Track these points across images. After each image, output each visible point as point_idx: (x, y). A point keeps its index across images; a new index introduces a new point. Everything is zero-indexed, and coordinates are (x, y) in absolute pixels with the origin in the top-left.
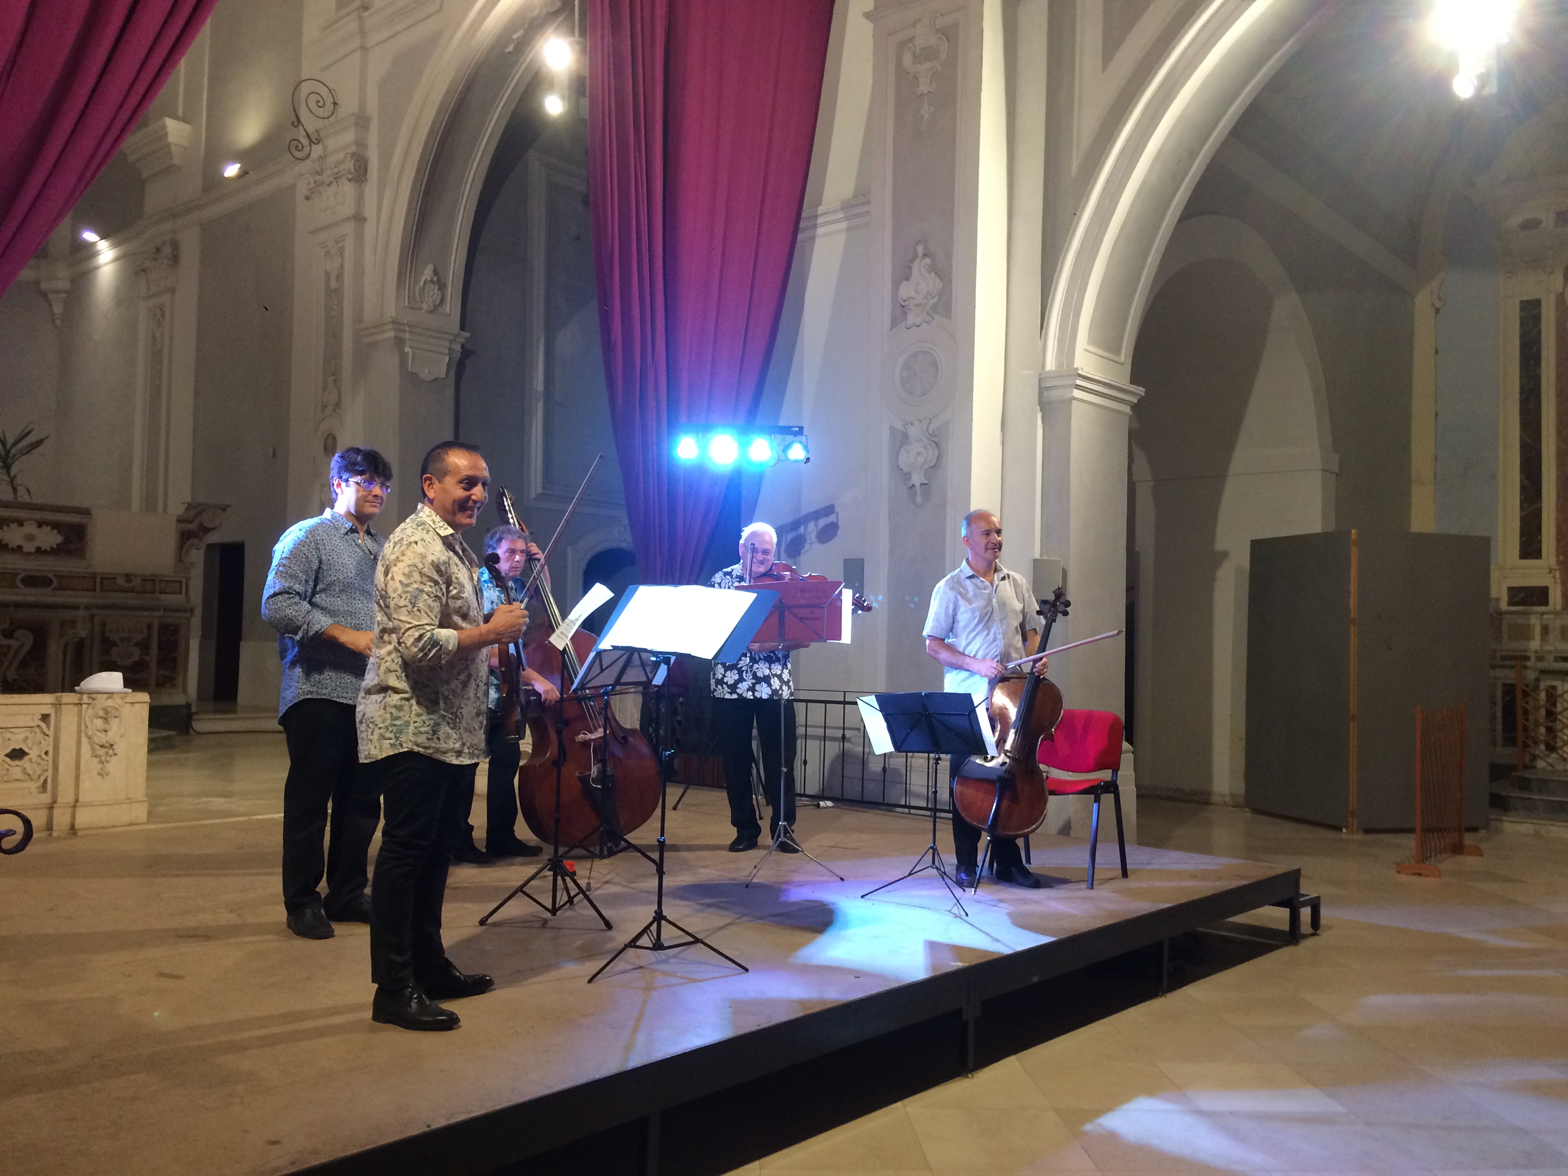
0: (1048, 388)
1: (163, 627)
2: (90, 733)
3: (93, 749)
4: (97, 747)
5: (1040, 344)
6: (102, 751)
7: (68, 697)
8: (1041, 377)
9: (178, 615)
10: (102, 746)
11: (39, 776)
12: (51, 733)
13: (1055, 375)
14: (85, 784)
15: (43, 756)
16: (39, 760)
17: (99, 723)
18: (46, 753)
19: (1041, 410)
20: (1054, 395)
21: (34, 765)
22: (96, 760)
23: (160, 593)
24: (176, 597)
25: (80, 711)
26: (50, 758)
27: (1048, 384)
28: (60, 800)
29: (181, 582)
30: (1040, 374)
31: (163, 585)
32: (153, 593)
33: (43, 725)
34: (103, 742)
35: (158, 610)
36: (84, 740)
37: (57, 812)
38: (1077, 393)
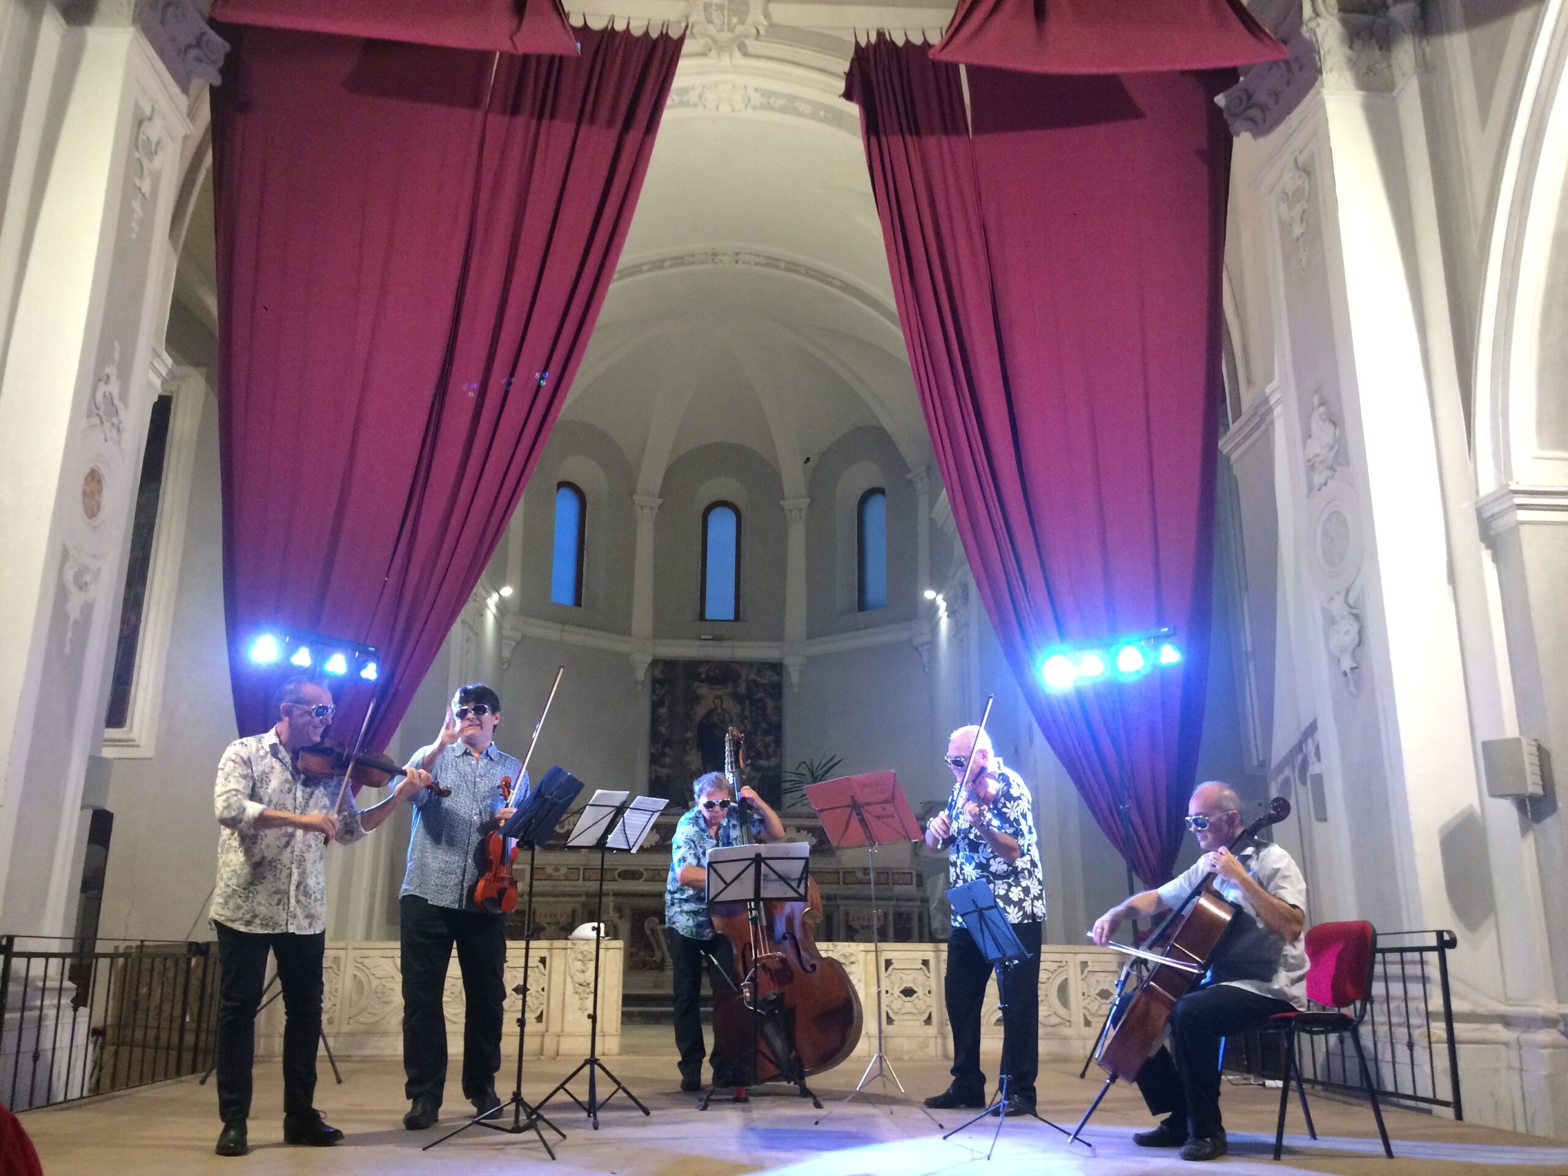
0: (1493, 517)
1: (898, 916)
2: (572, 972)
3: (574, 987)
4: (577, 986)
5: (1471, 465)
6: (581, 989)
7: (558, 944)
8: (1479, 505)
9: (910, 903)
10: (581, 985)
11: (537, 1008)
12: (546, 972)
13: (1496, 498)
14: (569, 1017)
15: (541, 992)
16: (538, 995)
17: (578, 965)
18: (543, 989)
19: (1488, 547)
20: (1500, 525)
21: (534, 999)
22: (577, 996)
23: (894, 884)
24: (909, 886)
25: (566, 954)
26: (545, 993)
27: (1489, 514)
28: (551, 1029)
29: (911, 873)
30: (1476, 503)
31: (896, 877)
32: (887, 884)
33: (541, 966)
34: (581, 981)
35: (891, 899)
36: (569, 980)
37: (547, 1040)
38: (1523, 515)
